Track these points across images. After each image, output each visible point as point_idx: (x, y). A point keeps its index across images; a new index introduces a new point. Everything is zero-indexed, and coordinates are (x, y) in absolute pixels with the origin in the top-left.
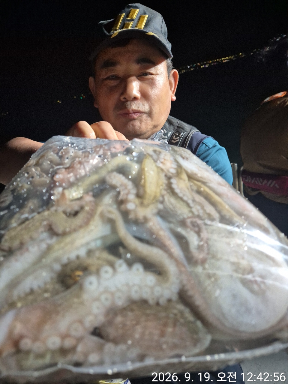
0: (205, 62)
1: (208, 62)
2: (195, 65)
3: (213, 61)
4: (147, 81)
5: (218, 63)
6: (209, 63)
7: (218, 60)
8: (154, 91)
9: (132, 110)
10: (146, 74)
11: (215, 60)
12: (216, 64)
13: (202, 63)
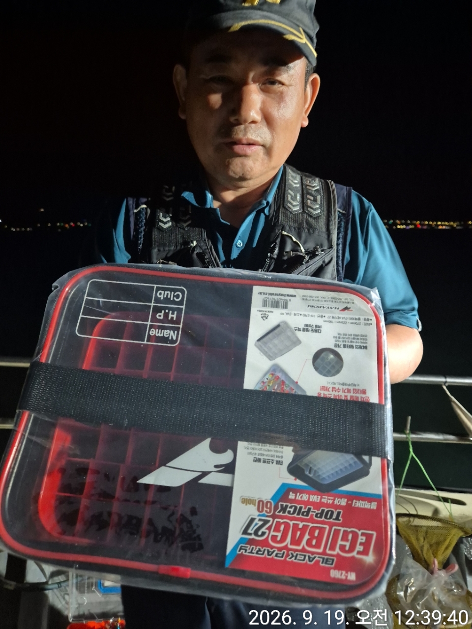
0: (409, 222)
1: (414, 222)
2: (391, 221)
3: (423, 222)
4: (273, 95)
5: (429, 228)
6: (415, 225)
7: (431, 223)
8: (281, 111)
9: (248, 139)
10: (273, 83)
11: (427, 223)
12: (425, 227)
13: (403, 221)
